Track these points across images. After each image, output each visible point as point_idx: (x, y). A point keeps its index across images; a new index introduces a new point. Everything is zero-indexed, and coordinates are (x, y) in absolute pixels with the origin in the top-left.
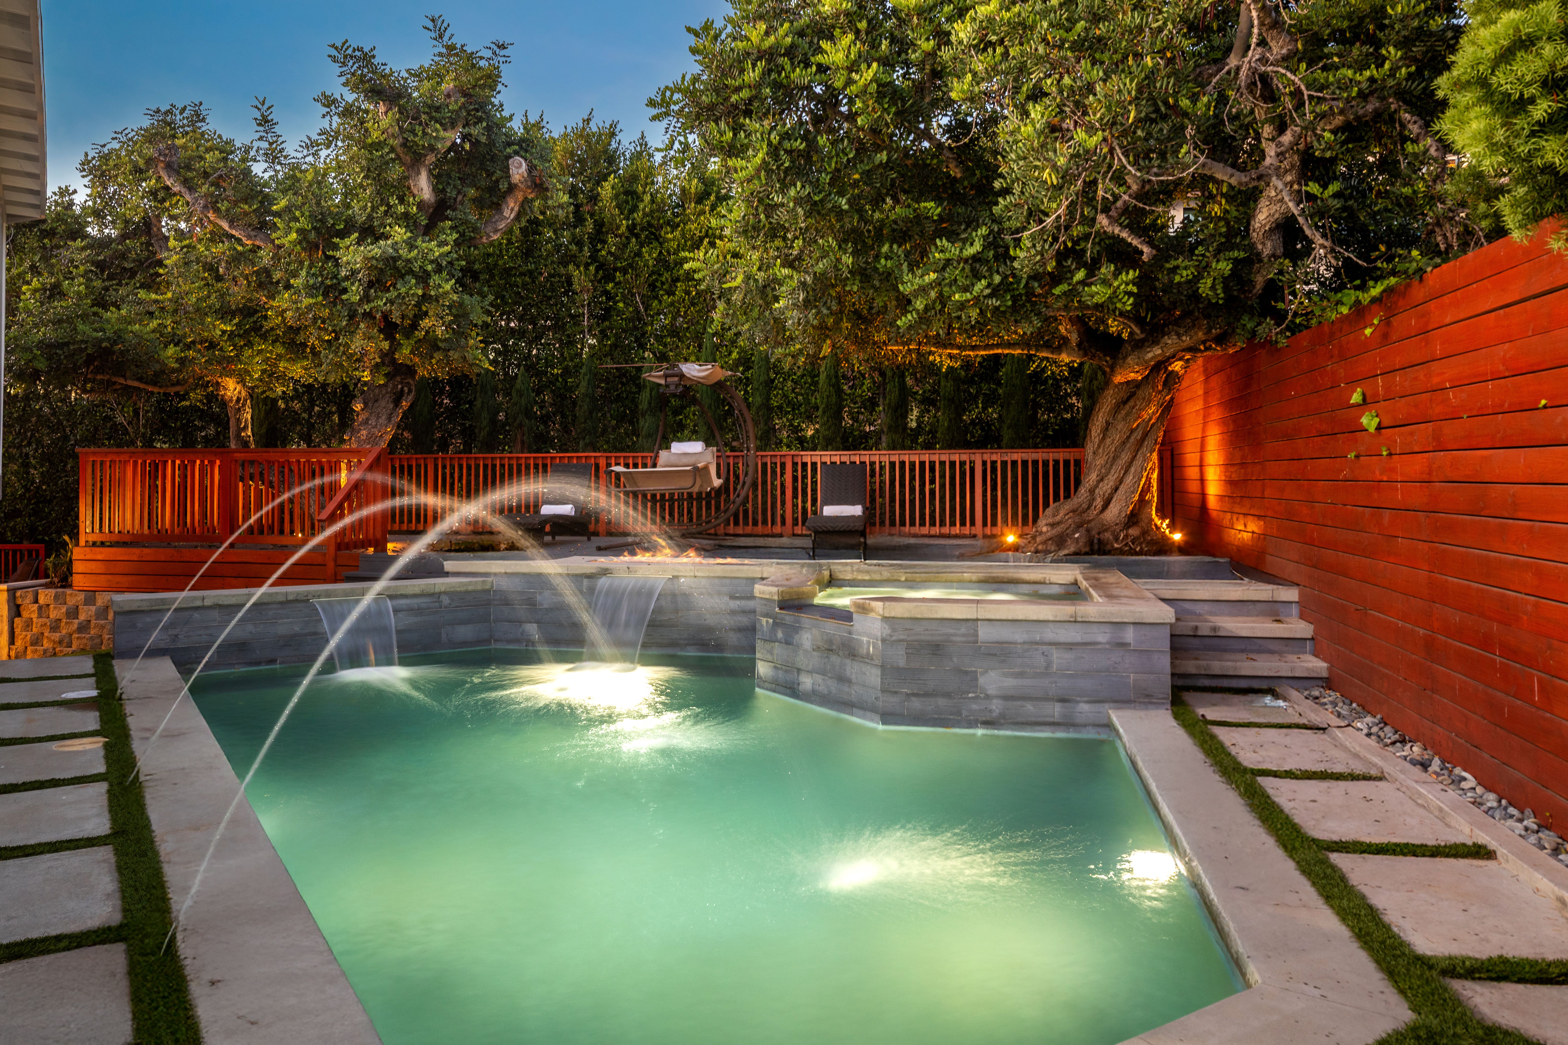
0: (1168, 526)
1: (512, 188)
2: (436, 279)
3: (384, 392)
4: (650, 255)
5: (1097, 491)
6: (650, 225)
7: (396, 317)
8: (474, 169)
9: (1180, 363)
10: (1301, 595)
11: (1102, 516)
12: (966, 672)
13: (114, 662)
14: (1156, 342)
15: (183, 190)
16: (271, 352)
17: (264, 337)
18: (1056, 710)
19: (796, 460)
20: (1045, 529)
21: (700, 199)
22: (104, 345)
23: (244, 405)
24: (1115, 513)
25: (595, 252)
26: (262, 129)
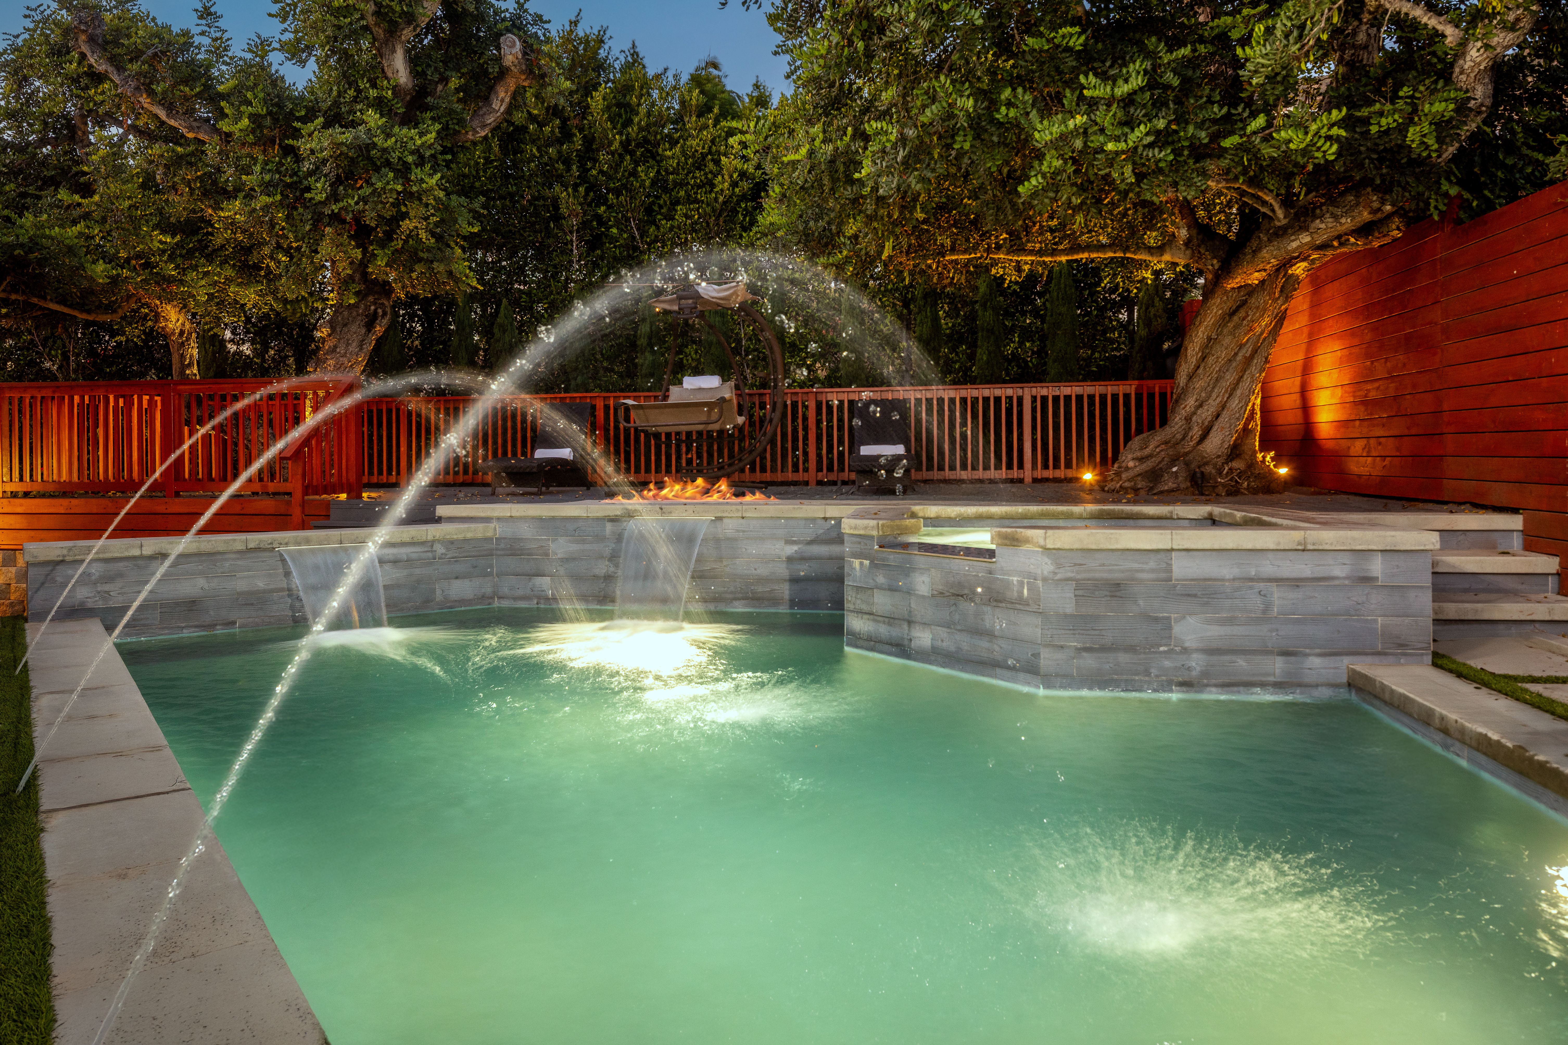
0: (1273, 459)
1: (504, 72)
2: (416, 173)
3: (354, 314)
4: (646, 174)
5: (1194, 419)
6: (646, 141)
7: (370, 218)
8: (458, 51)
9: (1304, 264)
10: (1525, 522)
11: (1200, 447)
12: (1156, 619)
13: (27, 626)
14: (1304, 228)
15: (110, 69)
16: (219, 275)
17: (210, 259)
18: (1278, 666)
19: (819, 398)
20: (1131, 464)
21: (703, 110)
22: (16, 252)
23: (188, 339)
24: (1216, 444)
25: (584, 170)
26: (204, 22)
